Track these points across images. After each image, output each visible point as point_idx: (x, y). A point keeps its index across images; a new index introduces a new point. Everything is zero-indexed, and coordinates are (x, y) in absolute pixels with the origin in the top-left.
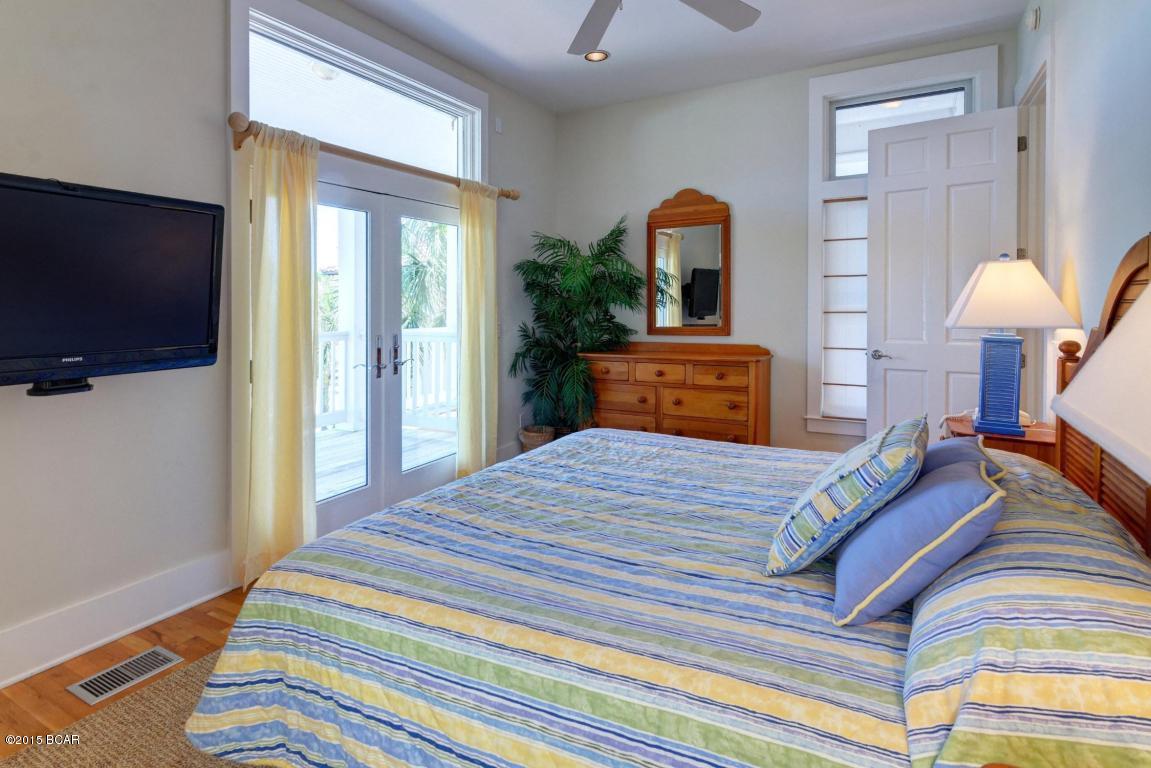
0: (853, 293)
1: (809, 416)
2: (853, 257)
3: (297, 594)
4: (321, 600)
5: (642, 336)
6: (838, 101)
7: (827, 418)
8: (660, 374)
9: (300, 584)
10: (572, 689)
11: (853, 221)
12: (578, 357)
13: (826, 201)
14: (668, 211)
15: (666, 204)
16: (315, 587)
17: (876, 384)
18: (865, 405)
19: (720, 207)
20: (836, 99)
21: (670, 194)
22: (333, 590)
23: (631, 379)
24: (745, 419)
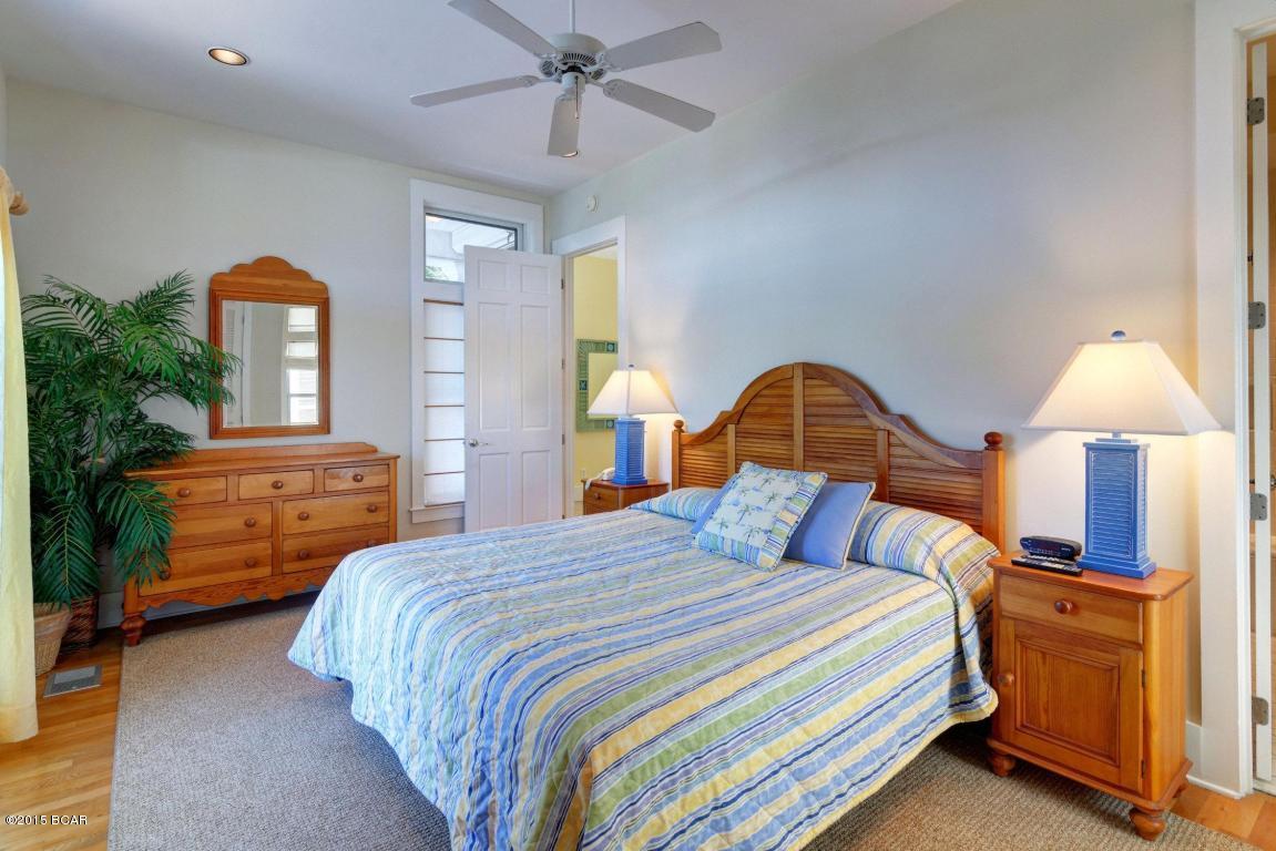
0: (450, 389)
1: (414, 508)
2: (449, 356)
3: (660, 736)
4: (692, 718)
5: (203, 442)
6: (431, 208)
7: (431, 507)
8: (276, 486)
9: (658, 724)
10: (864, 644)
11: (448, 322)
12: (126, 478)
13: (425, 301)
14: (243, 279)
15: (239, 269)
16: (677, 712)
17: (471, 468)
18: (463, 488)
19: (315, 286)
20: (434, 206)
21: (247, 257)
22: (697, 701)
23: (232, 498)
24: (386, 520)
